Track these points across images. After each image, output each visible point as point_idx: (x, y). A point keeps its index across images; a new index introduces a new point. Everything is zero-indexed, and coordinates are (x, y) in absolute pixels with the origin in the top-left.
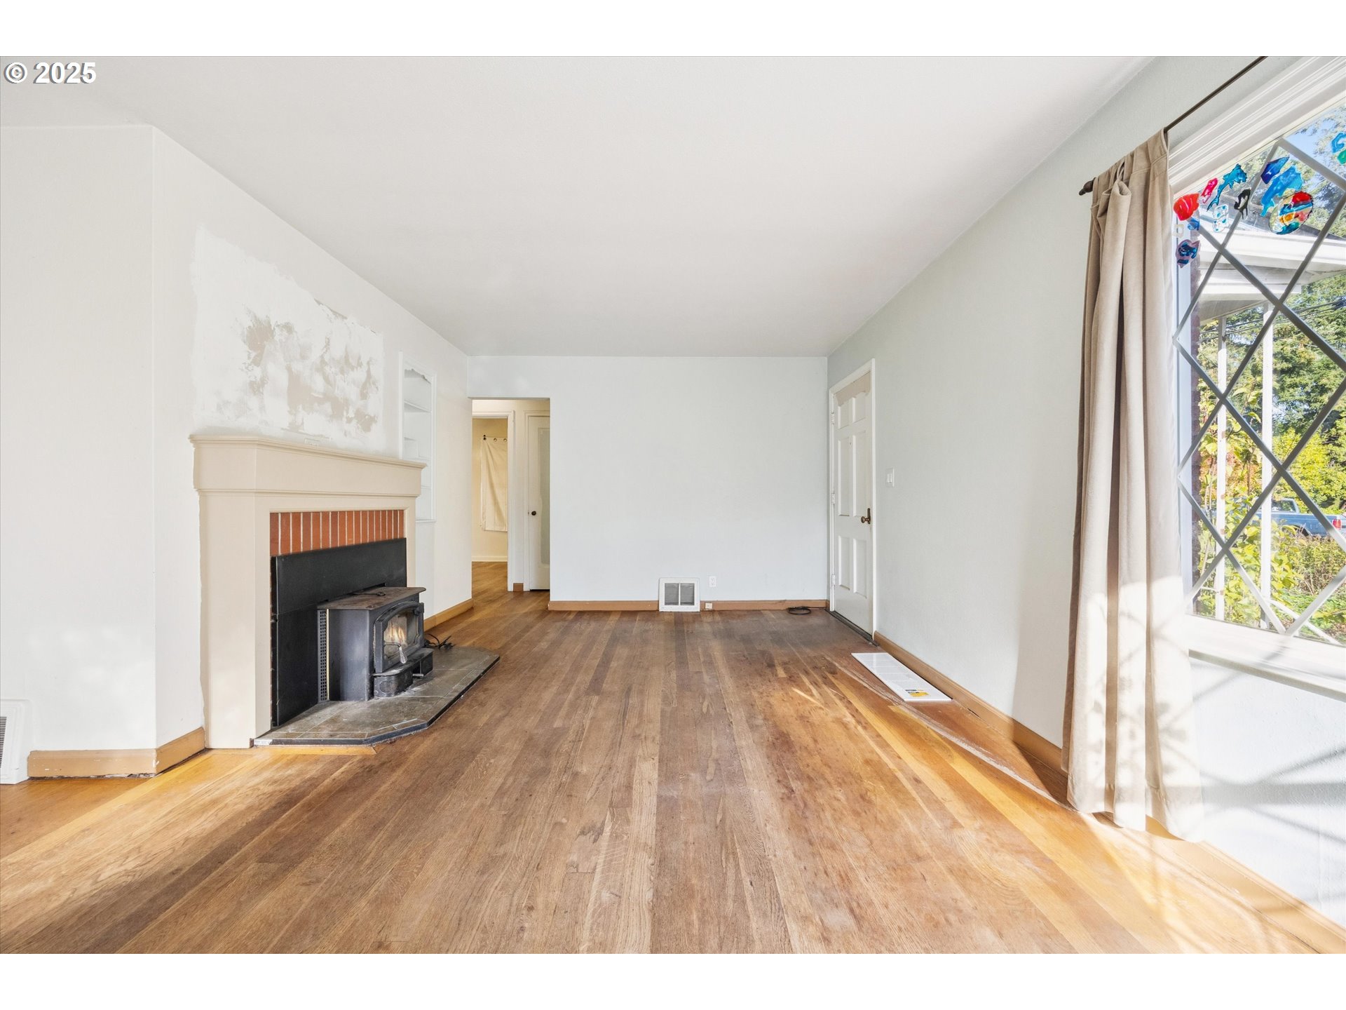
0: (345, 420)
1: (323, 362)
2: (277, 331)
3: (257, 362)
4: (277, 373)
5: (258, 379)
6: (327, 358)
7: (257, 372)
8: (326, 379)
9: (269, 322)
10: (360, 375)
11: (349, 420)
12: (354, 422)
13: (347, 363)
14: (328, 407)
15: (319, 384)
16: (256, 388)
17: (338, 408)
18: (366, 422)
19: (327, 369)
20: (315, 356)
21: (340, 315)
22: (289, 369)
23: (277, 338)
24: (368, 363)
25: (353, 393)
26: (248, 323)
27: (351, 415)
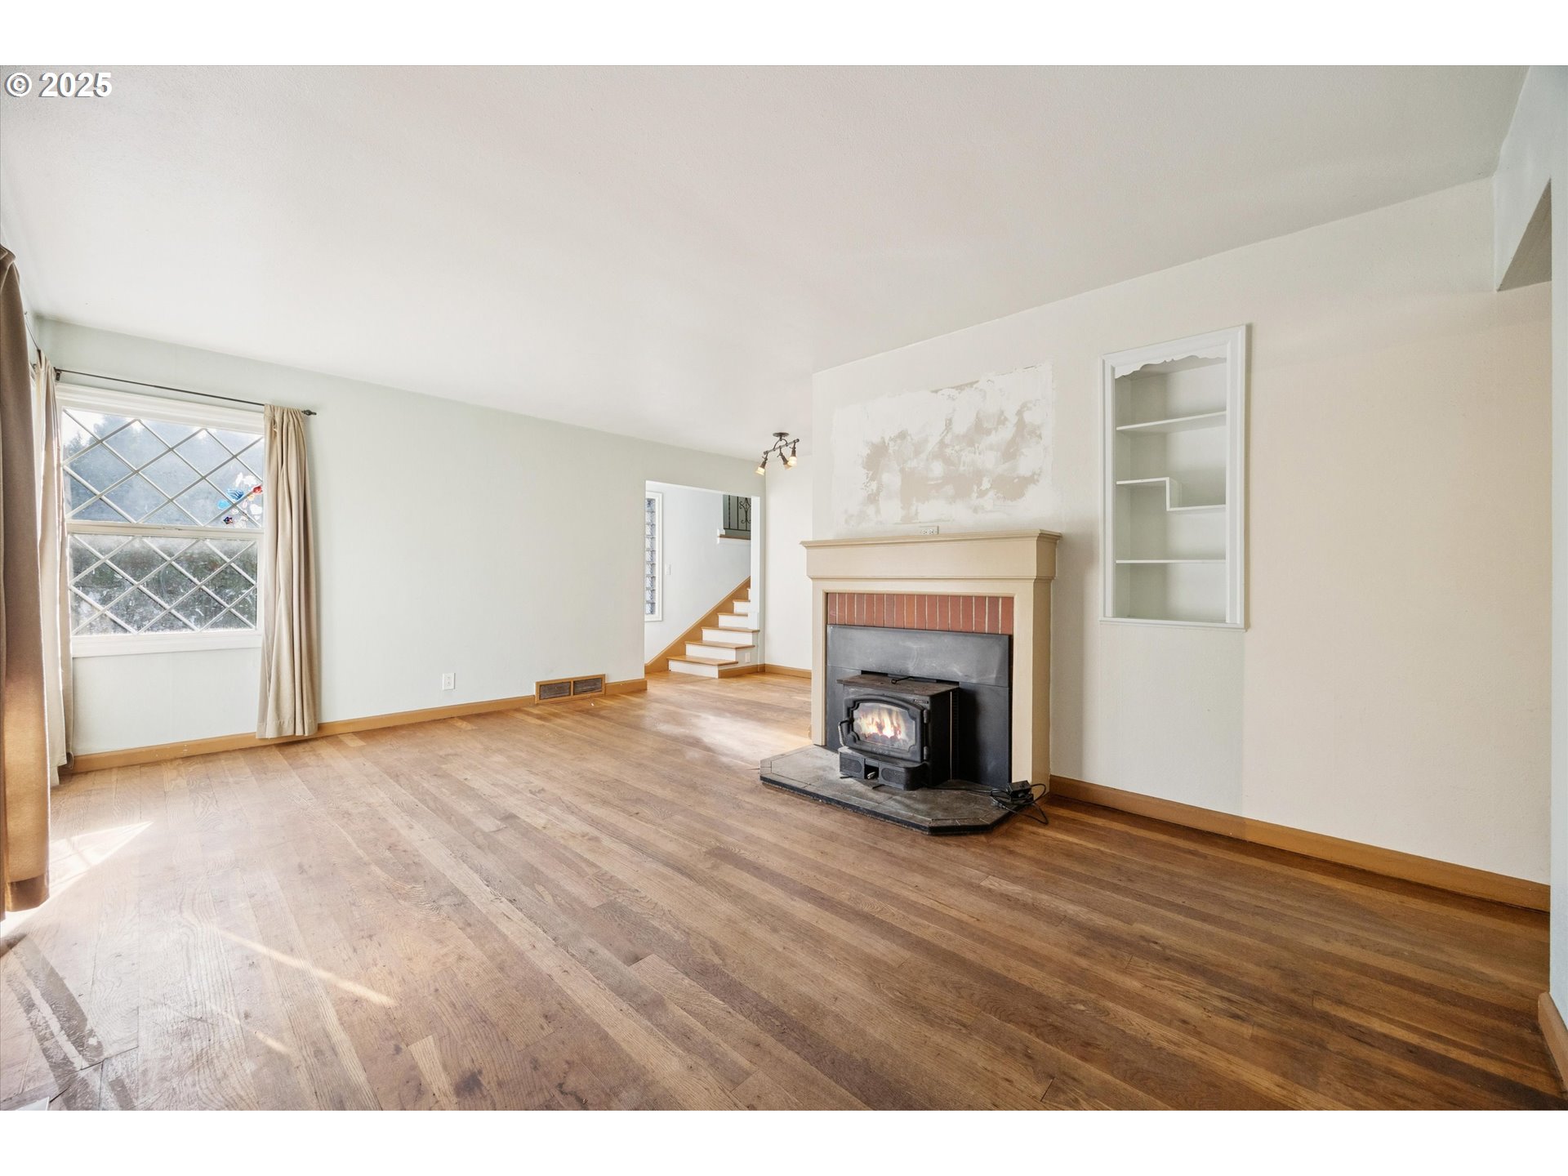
0: (975, 495)
1: (942, 444)
2: (892, 444)
3: (872, 479)
4: (891, 479)
5: (874, 491)
6: (948, 440)
7: (874, 485)
8: (947, 461)
9: (884, 442)
10: (1006, 433)
11: (982, 494)
12: (991, 494)
13: (979, 428)
14: (949, 489)
15: (938, 469)
16: (873, 499)
17: (962, 484)
18: (1014, 487)
19: (948, 451)
20: (932, 445)
21: (966, 385)
22: (902, 471)
23: (891, 451)
24: (1020, 413)
25: (989, 460)
26: (866, 451)
27: (986, 485)
